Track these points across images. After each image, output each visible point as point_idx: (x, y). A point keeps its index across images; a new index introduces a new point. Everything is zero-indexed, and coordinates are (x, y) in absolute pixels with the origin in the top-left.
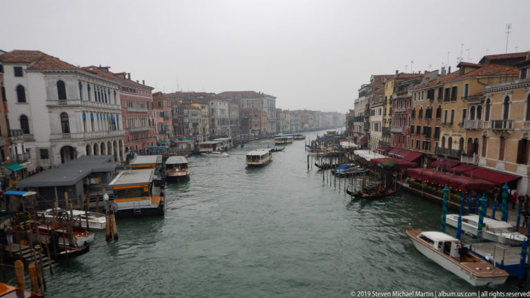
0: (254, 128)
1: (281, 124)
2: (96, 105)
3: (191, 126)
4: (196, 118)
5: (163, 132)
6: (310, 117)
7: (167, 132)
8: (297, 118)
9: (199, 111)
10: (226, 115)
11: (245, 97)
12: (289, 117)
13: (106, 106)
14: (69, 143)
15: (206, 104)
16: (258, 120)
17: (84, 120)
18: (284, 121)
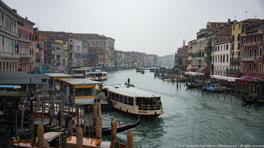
0: (100, 63)
4: (59, 51)
5: (38, 60)
6: (138, 57)
10: (81, 51)
12: (123, 56)
15: (67, 41)
16: (102, 57)
18: (120, 59)
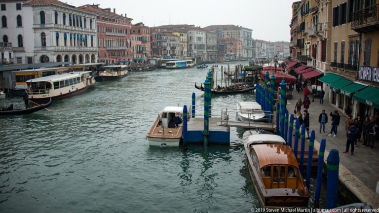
0: (228, 53)
1: (257, 51)
2: (70, 28)
3: (169, 49)
4: (174, 43)
5: (140, 52)
6: (285, 47)
7: (144, 52)
8: (272, 47)
9: (177, 38)
10: (203, 42)
11: (226, 29)
12: (265, 46)
13: (80, 29)
14: (45, 53)
15: (186, 33)
16: (233, 47)
17: (57, 38)
18: (260, 49)
